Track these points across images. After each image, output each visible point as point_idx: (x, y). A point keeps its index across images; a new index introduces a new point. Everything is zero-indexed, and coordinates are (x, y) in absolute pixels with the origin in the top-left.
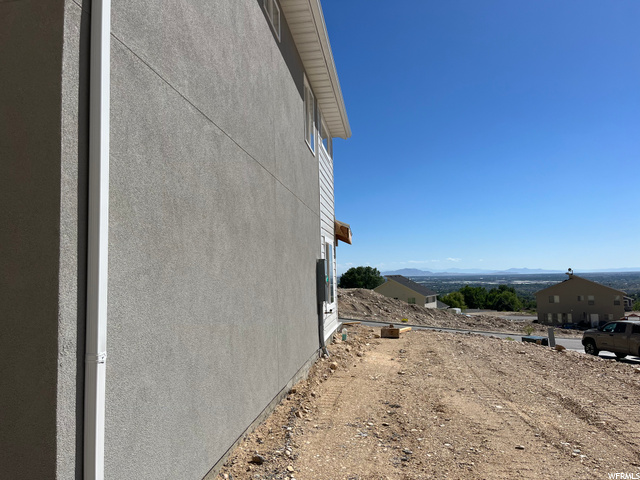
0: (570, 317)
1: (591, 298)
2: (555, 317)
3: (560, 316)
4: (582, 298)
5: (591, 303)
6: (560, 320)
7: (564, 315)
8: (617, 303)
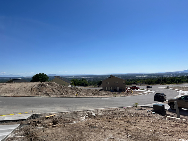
0: (112, 88)
1: (117, 82)
2: (108, 88)
3: (109, 88)
4: (115, 82)
5: (117, 84)
6: (109, 89)
7: (110, 88)
8: (124, 83)
